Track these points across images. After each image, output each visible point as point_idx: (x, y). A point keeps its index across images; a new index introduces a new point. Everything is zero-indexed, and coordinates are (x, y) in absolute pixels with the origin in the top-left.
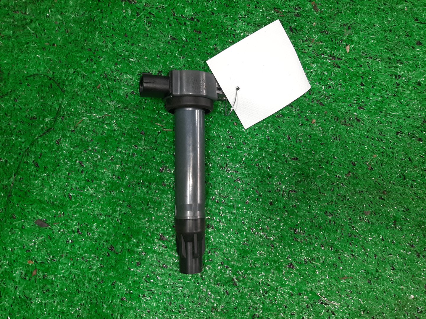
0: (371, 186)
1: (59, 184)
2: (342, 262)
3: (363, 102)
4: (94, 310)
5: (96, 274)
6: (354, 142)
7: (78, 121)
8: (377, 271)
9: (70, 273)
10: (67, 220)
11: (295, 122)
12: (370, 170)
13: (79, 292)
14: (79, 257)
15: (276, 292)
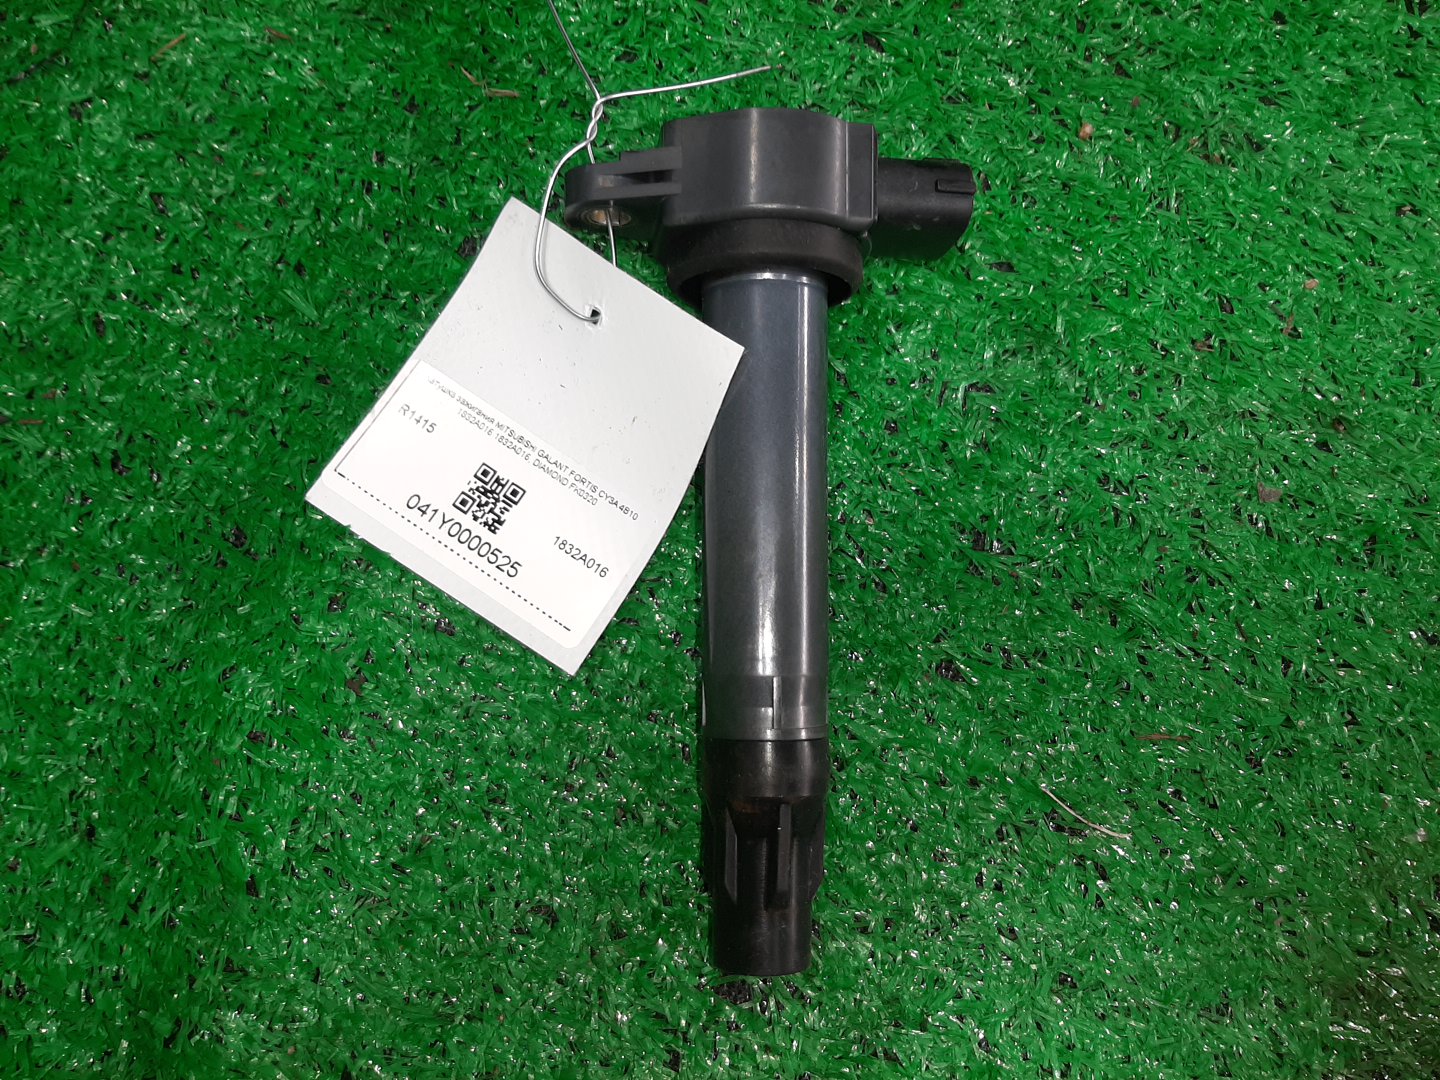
0: (1289, 396)
1: (61, 269)
2: (1150, 676)
3: (1280, 82)
4: (137, 775)
5: (163, 632)
6: (1233, 225)
7: (168, 41)
8: (1288, 723)
9: (64, 621)
10: (76, 413)
11: (1015, 129)
12: (1290, 334)
13: (89, 700)
14: (107, 564)
15: (879, 767)
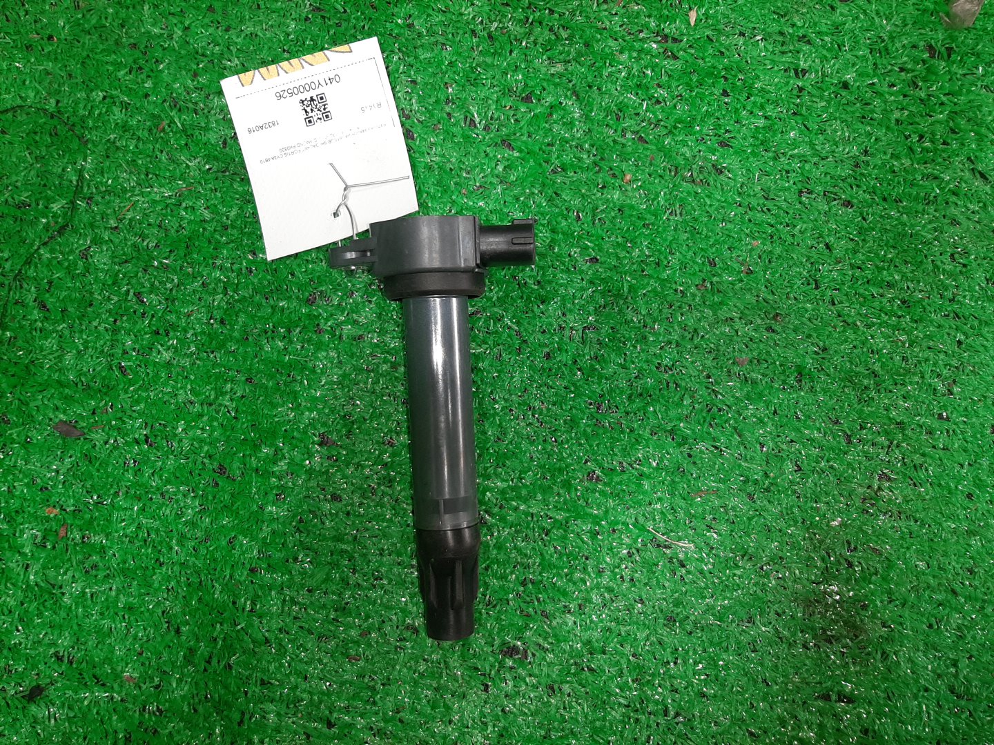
0: (750, 306)
1: (95, 343)
2: (694, 463)
3: (727, 131)
4: (196, 598)
5: (193, 524)
6: (711, 217)
7: (125, 207)
8: (766, 475)
9: (139, 527)
10: (120, 418)
11: (589, 183)
12: (747, 273)
13: (161, 565)
14: (155, 493)
15: (565, 531)
